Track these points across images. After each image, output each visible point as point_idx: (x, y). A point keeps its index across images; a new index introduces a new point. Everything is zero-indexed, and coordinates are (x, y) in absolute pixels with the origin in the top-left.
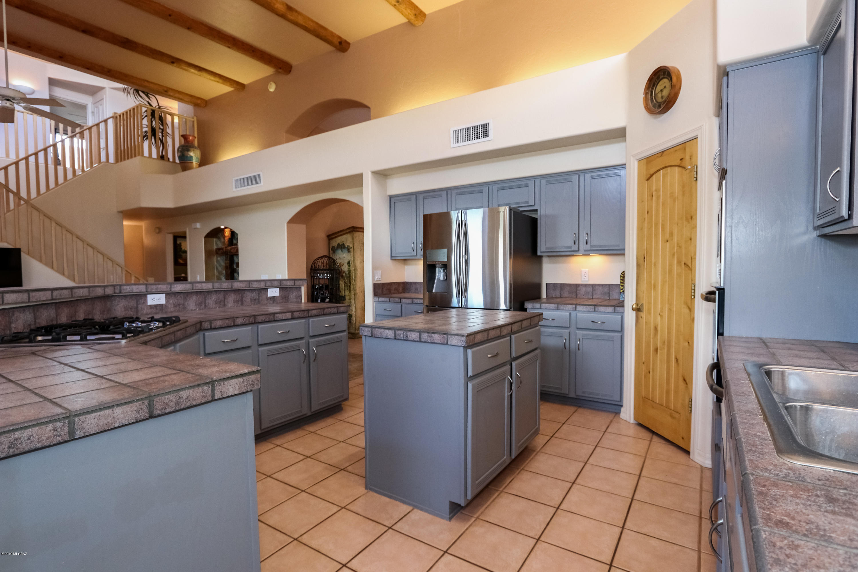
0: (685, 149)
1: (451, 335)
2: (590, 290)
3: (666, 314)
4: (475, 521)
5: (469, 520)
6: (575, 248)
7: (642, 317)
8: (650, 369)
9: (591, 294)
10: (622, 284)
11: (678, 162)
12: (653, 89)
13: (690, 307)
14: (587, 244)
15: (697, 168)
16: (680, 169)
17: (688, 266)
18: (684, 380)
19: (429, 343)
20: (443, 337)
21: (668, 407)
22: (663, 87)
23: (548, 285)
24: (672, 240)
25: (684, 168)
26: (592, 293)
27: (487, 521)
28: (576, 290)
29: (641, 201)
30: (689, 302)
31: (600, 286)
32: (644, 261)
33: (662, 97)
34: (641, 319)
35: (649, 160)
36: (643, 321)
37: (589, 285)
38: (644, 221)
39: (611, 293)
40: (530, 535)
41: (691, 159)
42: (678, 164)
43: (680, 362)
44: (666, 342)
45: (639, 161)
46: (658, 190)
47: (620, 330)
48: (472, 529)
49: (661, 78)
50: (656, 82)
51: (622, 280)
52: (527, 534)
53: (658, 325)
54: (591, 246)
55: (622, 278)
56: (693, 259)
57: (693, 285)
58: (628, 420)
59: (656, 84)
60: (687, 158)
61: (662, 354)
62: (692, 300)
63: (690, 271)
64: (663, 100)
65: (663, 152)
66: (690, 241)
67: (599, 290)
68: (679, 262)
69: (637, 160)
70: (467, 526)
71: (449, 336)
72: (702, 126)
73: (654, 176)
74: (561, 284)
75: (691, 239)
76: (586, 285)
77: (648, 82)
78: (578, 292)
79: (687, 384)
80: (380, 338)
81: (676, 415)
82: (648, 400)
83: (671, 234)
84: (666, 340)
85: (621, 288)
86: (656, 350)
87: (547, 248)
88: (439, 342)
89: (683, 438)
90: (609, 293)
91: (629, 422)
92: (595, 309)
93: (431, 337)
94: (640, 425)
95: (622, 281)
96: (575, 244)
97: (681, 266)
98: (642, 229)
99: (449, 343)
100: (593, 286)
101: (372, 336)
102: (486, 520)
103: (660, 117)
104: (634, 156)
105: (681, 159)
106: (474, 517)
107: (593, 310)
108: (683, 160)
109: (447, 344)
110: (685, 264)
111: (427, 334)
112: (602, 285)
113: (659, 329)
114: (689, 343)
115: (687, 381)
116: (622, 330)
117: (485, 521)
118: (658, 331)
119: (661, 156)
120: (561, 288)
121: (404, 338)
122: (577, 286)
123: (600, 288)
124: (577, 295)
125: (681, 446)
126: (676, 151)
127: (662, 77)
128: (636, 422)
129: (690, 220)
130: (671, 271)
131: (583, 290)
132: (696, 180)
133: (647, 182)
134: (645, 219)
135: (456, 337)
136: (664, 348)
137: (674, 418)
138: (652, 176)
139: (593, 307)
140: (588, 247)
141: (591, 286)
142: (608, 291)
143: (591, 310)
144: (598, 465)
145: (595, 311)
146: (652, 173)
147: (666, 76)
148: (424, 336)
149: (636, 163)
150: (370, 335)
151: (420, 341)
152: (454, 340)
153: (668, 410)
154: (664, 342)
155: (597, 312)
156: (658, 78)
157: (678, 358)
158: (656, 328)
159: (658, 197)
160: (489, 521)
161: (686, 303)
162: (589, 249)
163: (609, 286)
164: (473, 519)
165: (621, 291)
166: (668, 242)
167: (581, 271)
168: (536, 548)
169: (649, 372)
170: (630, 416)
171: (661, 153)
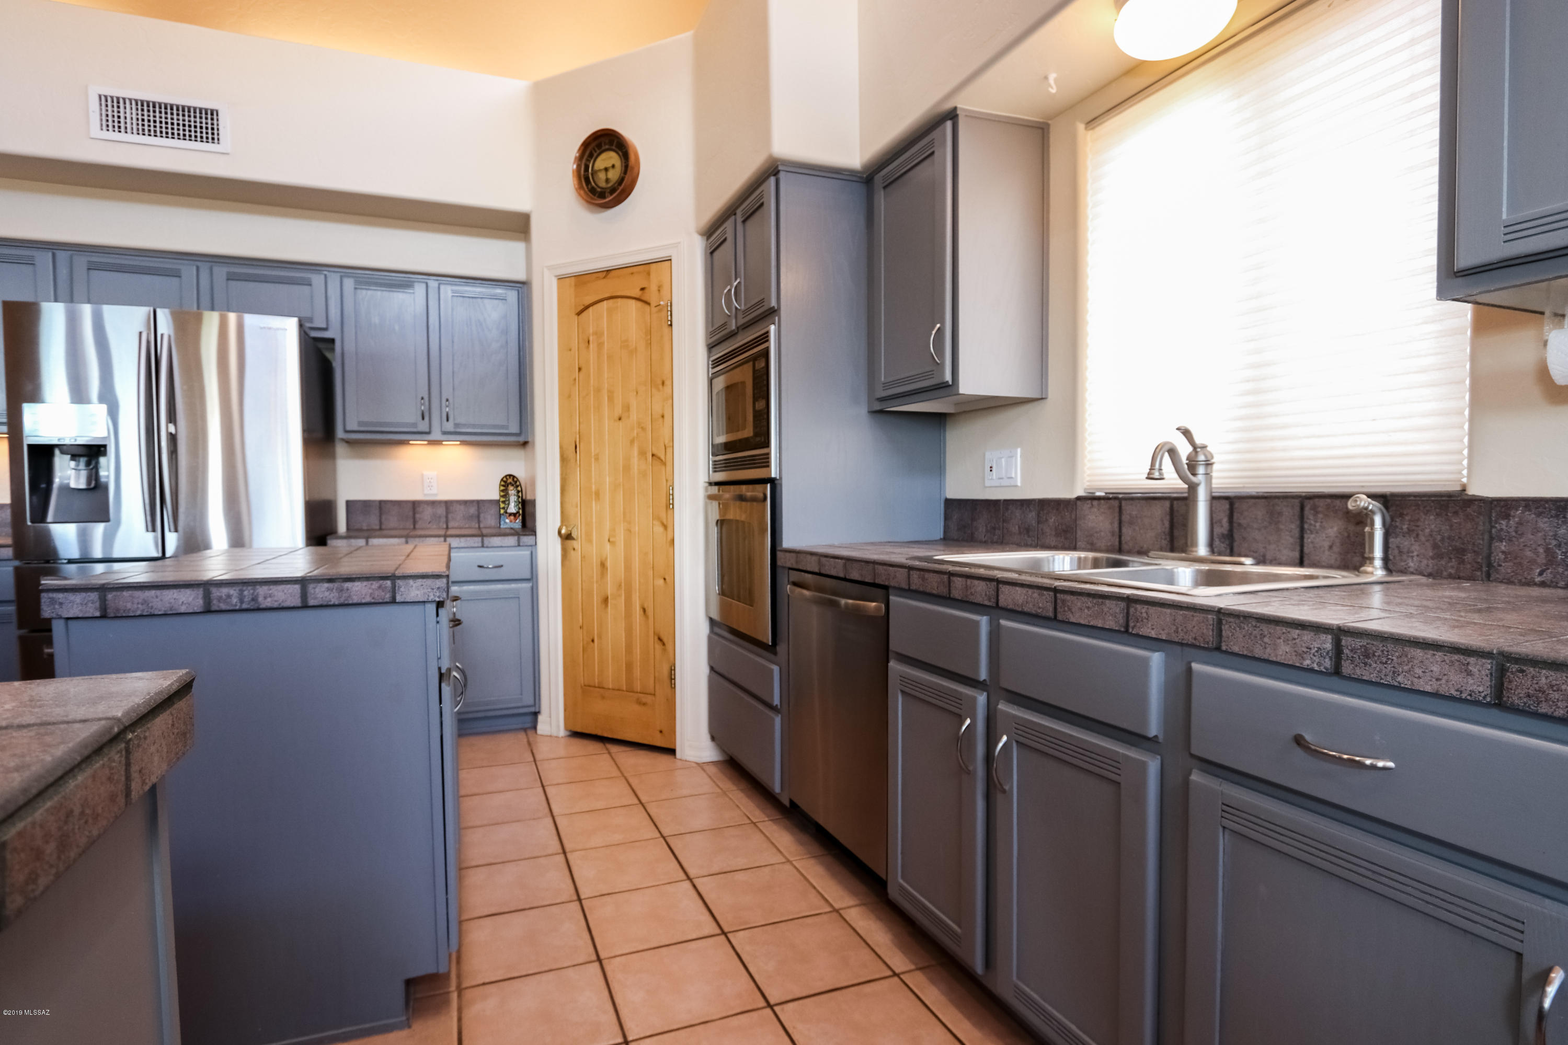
0: (649, 274)
1: (405, 577)
2: (441, 511)
3: (620, 538)
4: (459, 996)
5: (446, 1002)
6: (423, 426)
7: (574, 549)
8: (594, 634)
9: (444, 519)
10: (502, 499)
11: (636, 293)
12: (588, 160)
13: (665, 523)
14: (448, 420)
15: (671, 306)
16: (639, 304)
17: (659, 458)
18: (660, 639)
19: (334, 606)
20: (380, 587)
21: (631, 690)
22: (610, 165)
23: (349, 503)
24: (629, 417)
25: (648, 303)
26: (447, 517)
27: (484, 984)
28: (414, 514)
29: (565, 348)
30: (663, 515)
31: (460, 504)
32: (576, 452)
33: (607, 180)
34: (572, 552)
35: (581, 280)
36: (576, 556)
37: (440, 502)
38: (575, 383)
39: (482, 515)
40: (581, 961)
41: (659, 290)
42: (638, 297)
43: (650, 612)
44: (623, 585)
45: (561, 278)
46: (599, 334)
47: (528, 576)
48: (469, 1014)
49: (604, 148)
50: (596, 152)
51: (502, 491)
52: (575, 963)
53: (606, 559)
54: (456, 425)
55: (502, 488)
56: (669, 446)
57: (671, 488)
58: (555, 734)
59: (595, 155)
60: (654, 288)
61: (618, 605)
62: (670, 512)
63: (663, 468)
64: (609, 185)
65: (608, 271)
66: (661, 419)
67: (460, 511)
68: (642, 453)
69: (556, 276)
70: (454, 1014)
71: (399, 582)
72: (679, 243)
73: (591, 309)
74: (381, 502)
75: (663, 416)
76: (433, 503)
77: (582, 148)
78: (417, 516)
79: (664, 644)
80: (141, 616)
81: (648, 699)
82: (592, 689)
83: (627, 408)
84: (623, 581)
85: (502, 505)
86: (606, 600)
87: (360, 423)
88: (368, 599)
89: (661, 732)
90: (478, 517)
91: (556, 737)
92: (483, 542)
93: (341, 590)
94: (576, 735)
95: (502, 494)
96: (423, 418)
97: (646, 459)
98: (569, 396)
99: (399, 598)
100: (448, 504)
101: (104, 616)
102: (481, 982)
103: (601, 212)
104: (550, 268)
105: (643, 289)
106: (453, 991)
107: (480, 545)
108: (646, 291)
109: (393, 601)
110: (653, 455)
111: (326, 585)
112: (465, 503)
113: (609, 564)
114: (665, 579)
115: (665, 640)
116: (532, 578)
117: (478, 985)
118: (607, 569)
119: (604, 278)
120: (380, 508)
121: (245, 606)
122: (415, 505)
123: (462, 507)
124: (415, 522)
125: (658, 744)
126: (632, 273)
127: (607, 147)
128: (568, 733)
129: (661, 386)
130: (627, 468)
131: (427, 513)
132: (671, 325)
133: (576, 317)
134: (575, 379)
135: (420, 581)
136: (620, 596)
137: (644, 704)
138: (587, 308)
139: (480, 539)
140: (449, 426)
141: (443, 505)
142: (477, 513)
143: (476, 545)
144: (573, 812)
145: (483, 546)
146: (587, 303)
147: (614, 147)
148: (317, 590)
149: (555, 282)
150: (98, 614)
151: (305, 606)
152: (413, 591)
153: (631, 694)
154: (620, 586)
155: (487, 547)
156: (599, 146)
157: (646, 606)
158: (603, 565)
159: (600, 345)
160: (487, 980)
161: (656, 517)
162: (452, 429)
163: (478, 502)
164: (454, 996)
165: (502, 511)
166: (621, 422)
167: (422, 475)
168: (609, 974)
169: (593, 641)
170: (558, 726)
171: (605, 273)
